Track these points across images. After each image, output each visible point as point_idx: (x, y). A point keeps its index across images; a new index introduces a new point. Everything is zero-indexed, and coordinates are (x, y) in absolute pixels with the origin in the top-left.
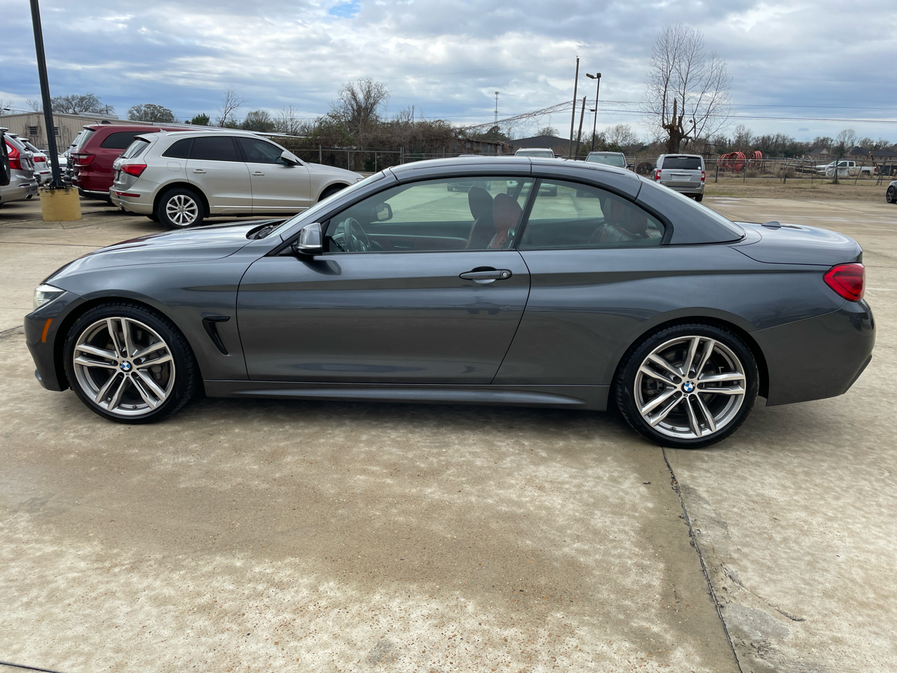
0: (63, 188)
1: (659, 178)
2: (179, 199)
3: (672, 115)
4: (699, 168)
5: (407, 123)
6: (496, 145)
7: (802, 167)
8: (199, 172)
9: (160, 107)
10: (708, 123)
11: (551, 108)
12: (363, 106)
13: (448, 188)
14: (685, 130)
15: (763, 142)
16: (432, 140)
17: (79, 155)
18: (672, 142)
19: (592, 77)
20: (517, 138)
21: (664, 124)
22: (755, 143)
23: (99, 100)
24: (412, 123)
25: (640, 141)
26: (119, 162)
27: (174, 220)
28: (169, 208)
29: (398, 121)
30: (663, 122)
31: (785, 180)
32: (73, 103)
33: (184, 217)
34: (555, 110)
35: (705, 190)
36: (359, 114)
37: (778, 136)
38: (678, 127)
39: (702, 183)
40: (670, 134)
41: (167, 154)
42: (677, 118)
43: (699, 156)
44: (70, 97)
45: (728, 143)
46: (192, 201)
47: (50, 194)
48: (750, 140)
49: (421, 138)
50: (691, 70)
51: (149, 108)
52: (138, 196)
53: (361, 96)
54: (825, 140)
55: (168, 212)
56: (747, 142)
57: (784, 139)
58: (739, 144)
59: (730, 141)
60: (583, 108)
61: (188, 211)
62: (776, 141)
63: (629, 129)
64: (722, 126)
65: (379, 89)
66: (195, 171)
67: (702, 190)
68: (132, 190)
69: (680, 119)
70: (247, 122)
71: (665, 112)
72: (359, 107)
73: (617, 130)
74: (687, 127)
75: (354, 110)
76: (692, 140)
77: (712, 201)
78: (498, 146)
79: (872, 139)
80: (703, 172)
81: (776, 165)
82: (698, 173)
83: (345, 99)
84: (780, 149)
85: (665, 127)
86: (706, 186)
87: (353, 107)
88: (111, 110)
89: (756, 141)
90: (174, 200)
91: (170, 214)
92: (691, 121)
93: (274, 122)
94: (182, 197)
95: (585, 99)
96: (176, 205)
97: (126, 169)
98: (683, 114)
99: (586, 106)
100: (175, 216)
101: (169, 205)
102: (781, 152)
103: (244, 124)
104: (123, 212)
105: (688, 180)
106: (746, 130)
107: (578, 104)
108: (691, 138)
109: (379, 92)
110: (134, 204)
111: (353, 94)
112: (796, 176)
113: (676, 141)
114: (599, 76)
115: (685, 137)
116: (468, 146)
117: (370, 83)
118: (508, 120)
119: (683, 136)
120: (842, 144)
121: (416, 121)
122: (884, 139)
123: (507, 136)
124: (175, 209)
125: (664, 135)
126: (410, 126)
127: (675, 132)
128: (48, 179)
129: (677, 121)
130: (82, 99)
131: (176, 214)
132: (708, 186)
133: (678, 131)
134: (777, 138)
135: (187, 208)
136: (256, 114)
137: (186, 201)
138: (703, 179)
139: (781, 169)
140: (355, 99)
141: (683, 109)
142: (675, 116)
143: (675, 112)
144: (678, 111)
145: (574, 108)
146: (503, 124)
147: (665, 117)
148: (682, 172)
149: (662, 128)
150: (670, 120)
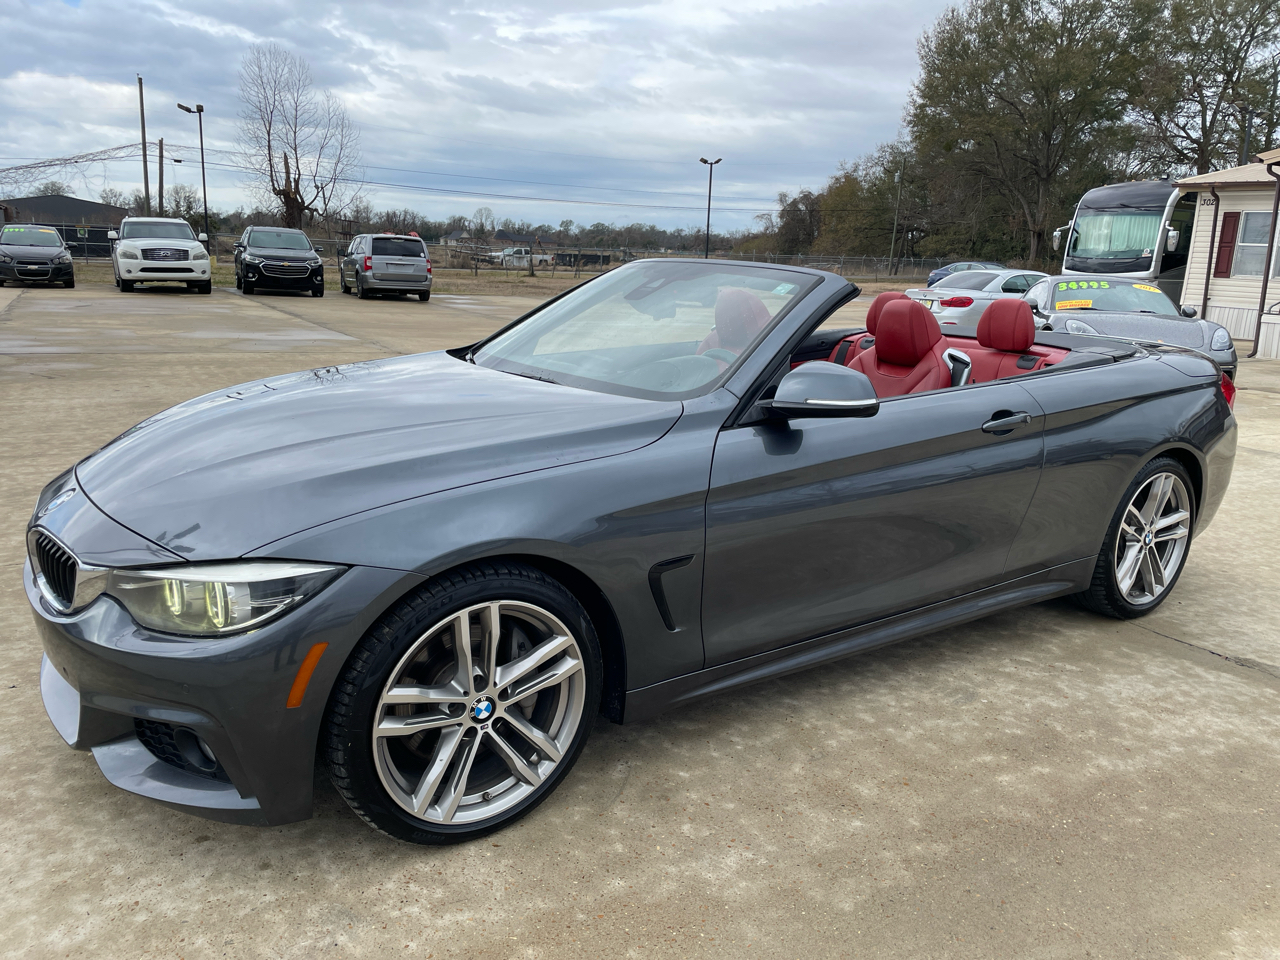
1: (370, 268)
3: (284, 175)
4: (422, 255)
11: (105, 152)
14: (305, 199)
15: (388, 220)
18: (290, 214)
19: (189, 110)
21: (274, 189)
30: (273, 185)
31: (476, 272)
35: (432, 286)
37: (406, 212)
38: (294, 193)
39: (429, 276)
40: (285, 204)
42: (292, 180)
50: (299, 113)
54: (460, 220)
57: (414, 218)
60: (161, 157)
62: (404, 220)
69: (297, 182)
71: (273, 169)
74: (308, 194)
77: (442, 300)
79: (513, 221)
80: (428, 261)
82: (421, 261)
85: (278, 193)
86: (434, 280)
89: (380, 218)
92: (312, 187)
95: (161, 142)
98: (299, 174)
99: (165, 153)
105: (410, 271)
107: (150, 151)
114: (200, 109)
115: (307, 208)
118: (27, 167)
119: (303, 206)
120: (482, 225)
122: (527, 221)
125: (277, 204)
127: (290, 197)
129: (293, 184)
133: (296, 199)
134: (405, 215)
138: (429, 271)
141: (298, 168)
142: (288, 178)
143: (288, 173)
144: (293, 169)
145: (145, 155)
146: (13, 175)
147: (274, 178)
148: (400, 260)
149: (272, 194)
150: (282, 183)
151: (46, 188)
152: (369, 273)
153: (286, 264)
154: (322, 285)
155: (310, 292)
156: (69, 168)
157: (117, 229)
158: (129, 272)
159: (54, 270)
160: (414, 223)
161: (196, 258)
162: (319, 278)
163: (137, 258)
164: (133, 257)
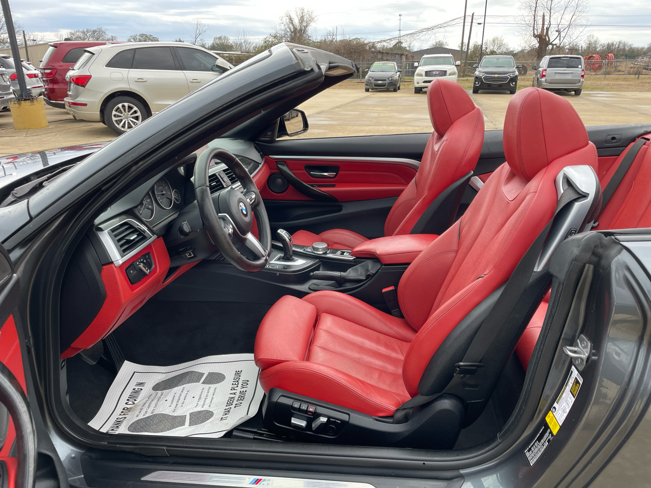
0: (30, 99)
1: (545, 76)
2: (123, 106)
3: (541, 26)
4: (580, 66)
5: (332, 41)
6: (402, 55)
7: (648, 66)
8: (140, 81)
9: (151, 36)
10: (570, 32)
11: (446, 23)
12: (299, 28)
13: (366, 89)
14: (551, 39)
15: (608, 48)
16: (351, 52)
17: (44, 69)
18: (541, 48)
20: (415, 50)
21: (534, 34)
22: (602, 49)
23: (106, 32)
24: (336, 41)
25: (511, 50)
26: (71, 74)
27: (120, 127)
28: (115, 116)
29: (325, 40)
30: (534, 32)
31: (639, 77)
32: (88, 35)
33: (129, 123)
34: (449, 24)
35: (583, 86)
36: (295, 34)
37: (620, 42)
38: (545, 36)
39: (582, 80)
40: (539, 42)
41: (110, 64)
42: (545, 28)
43: (579, 56)
44: (85, 31)
45: (580, 49)
46: (135, 108)
47: (17, 105)
48: (598, 46)
49: (343, 51)
51: (142, 37)
52: (85, 105)
53: (296, 21)
55: (114, 119)
56: (595, 48)
57: (625, 45)
58: (589, 50)
59: (582, 47)
60: (472, 22)
61: (132, 118)
62: (618, 47)
63: (503, 40)
64: (581, 34)
65: (310, 14)
66: (136, 80)
67: (582, 85)
68: (80, 100)
69: (548, 29)
70: (213, 44)
71: (536, 23)
72: (295, 29)
73: (494, 41)
74: (553, 36)
75: (291, 32)
76: (557, 46)
77: (589, 95)
78: (403, 56)
80: (583, 70)
81: (626, 65)
82: (579, 71)
83: (285, 23)
84: (621, 53)
85: (535, 36)
86: (584, 82)
87: (291, 30)
88: (115, 39)
89: (603, 47)
90: (119, 108)
91: (116, 121)
92: (557, 31)
93: (233, 44)
94: (126, 104)
95: (473, 14)
96: (122, 113)
97: (75, 80)
98: (550, 25)
99: (474, 21)
100: (121, 122)
101: (114, 113)
102: (622, 55)
103: (211, 46)
104: (75, 120)
105: (569, 77)
106: (595, 39)
107: (467, 20)
108: (556, 44)
109: (310, 17)
110: (82, 112)
111: (291, 19)
112: (644, 73)
113: (544, 47)
115: (551, 44)
116: (380, 56)
117: (303, 10)
118: (412, 34)
119: (548, 43)
121: (338, 39)
123: (408, 49)
124: (121, 116)
125: (535, 43)
126: (334, 43)
127: (543, 39)
128: (41, 92)
129: (545, 31)
130: (94, 32)
131: (122, 120)
132: (586, 82)
133: (545, 39)
134: (619, 44)
135: (131, 114)
136: (220, 38)
137: (130, 108)
138: (583, 76)
139: (631, 68)
140: (292, 23)
141: (550, 21)
142: (543, 27)
143: (543, 24)
144: (546, 23)
145: (464, 23)
146: (406, 38)
147: (536, 28)
148: (564, 70)
149: (533, 38)
150: (540, 30)
151: (436, 44)
152: (543, 79)
153: (496, 76)
154: (516, 87)
155: (509, 92)
156: (429, 32)
157: (419, 62)
158: (418, 83)
159: (389, 83)
160: (624, 49)
161: (450, 74)
162: (514, 83)
163: (422, 76)
164: (421, 75)
